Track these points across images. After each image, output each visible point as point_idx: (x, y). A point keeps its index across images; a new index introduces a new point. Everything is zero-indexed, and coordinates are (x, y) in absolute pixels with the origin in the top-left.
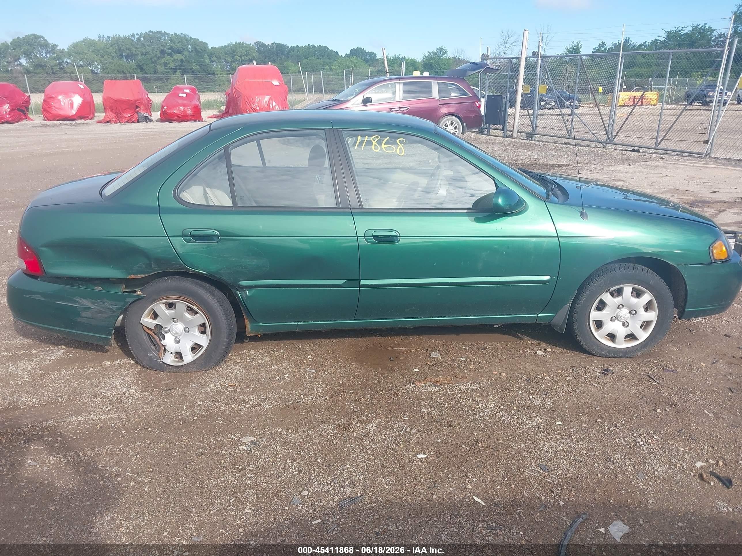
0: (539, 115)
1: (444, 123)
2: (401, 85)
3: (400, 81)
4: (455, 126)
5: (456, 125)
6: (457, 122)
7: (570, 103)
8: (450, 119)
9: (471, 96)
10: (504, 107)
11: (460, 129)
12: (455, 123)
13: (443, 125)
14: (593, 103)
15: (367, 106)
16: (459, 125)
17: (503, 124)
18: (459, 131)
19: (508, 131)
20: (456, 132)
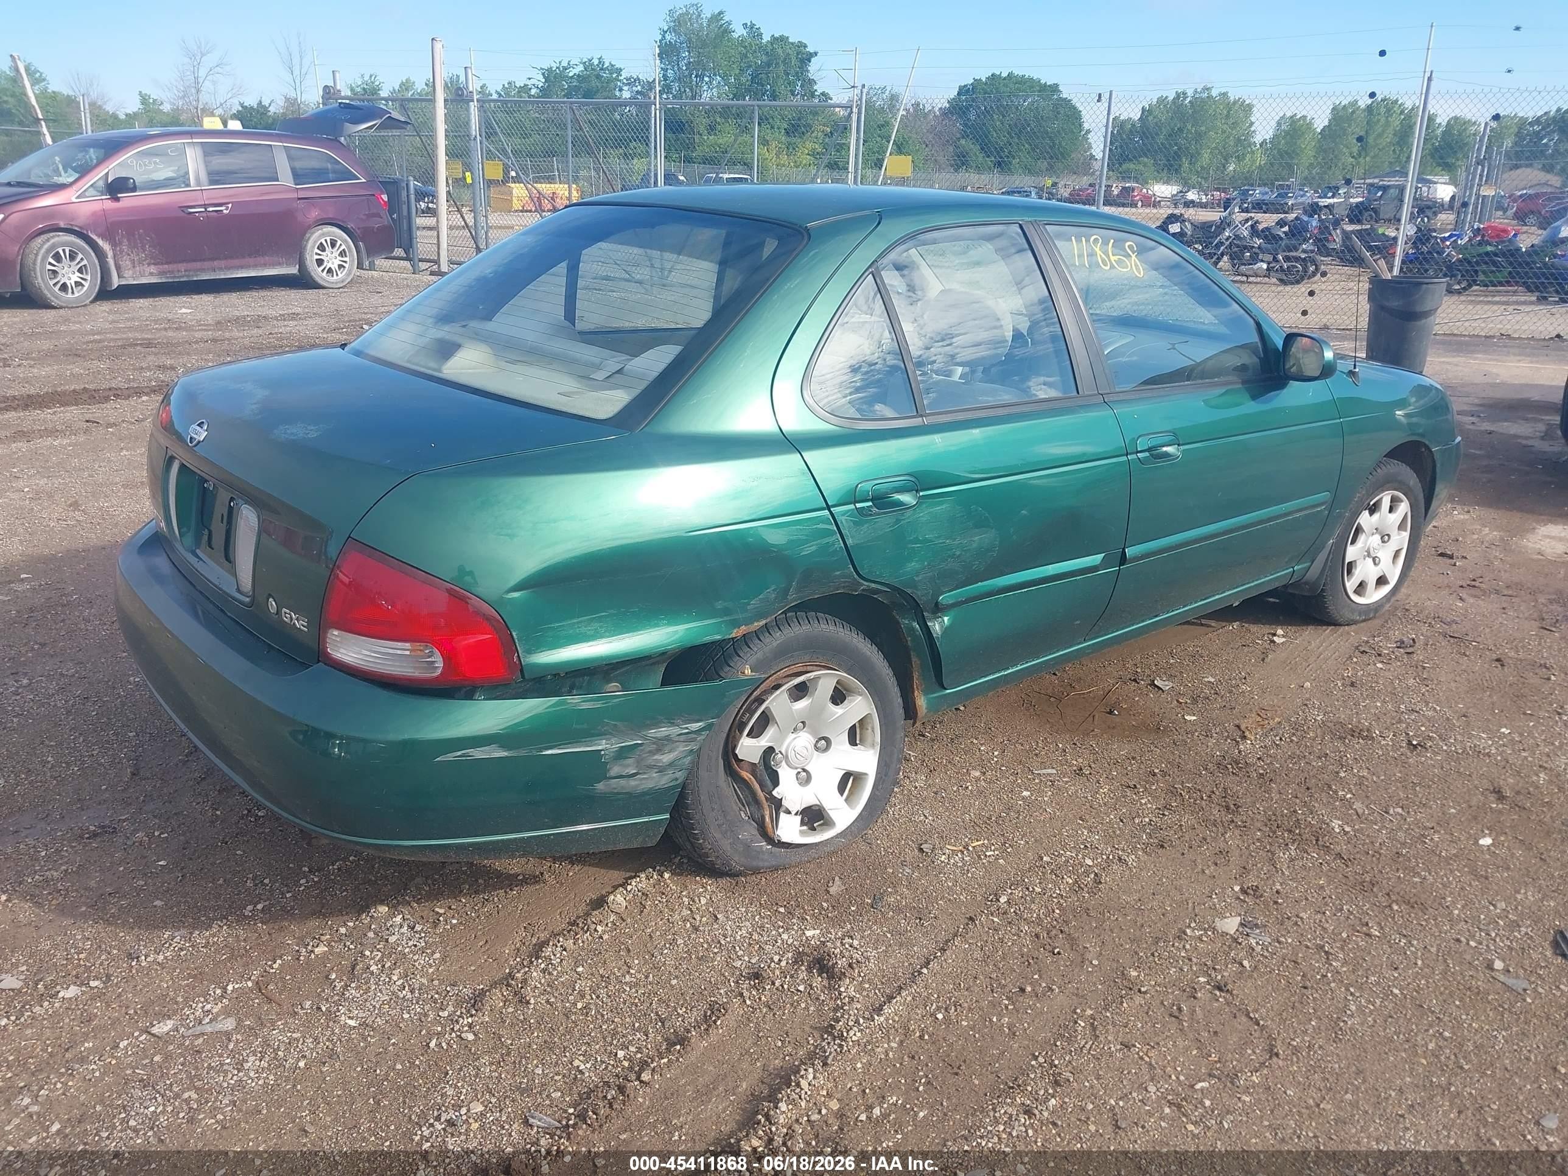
0: (491, 227)
1: (315, 242)
2: (199, 151)
3: (195, 141)
4: (341, 249)
5: (343, 247)
6: (345, 241)
7: (428, 203)
8: (328, 234)
9: (364, 180)
10: (405, 207)
11: (353, 256)
12: (339, 242)
13: (314, 247)
14: (468, 205)
15: (117, 199)
16: (349, 247)
17: (409, 246)
18: (352, 261)
19: (421, 260)
20: (345, 262)
